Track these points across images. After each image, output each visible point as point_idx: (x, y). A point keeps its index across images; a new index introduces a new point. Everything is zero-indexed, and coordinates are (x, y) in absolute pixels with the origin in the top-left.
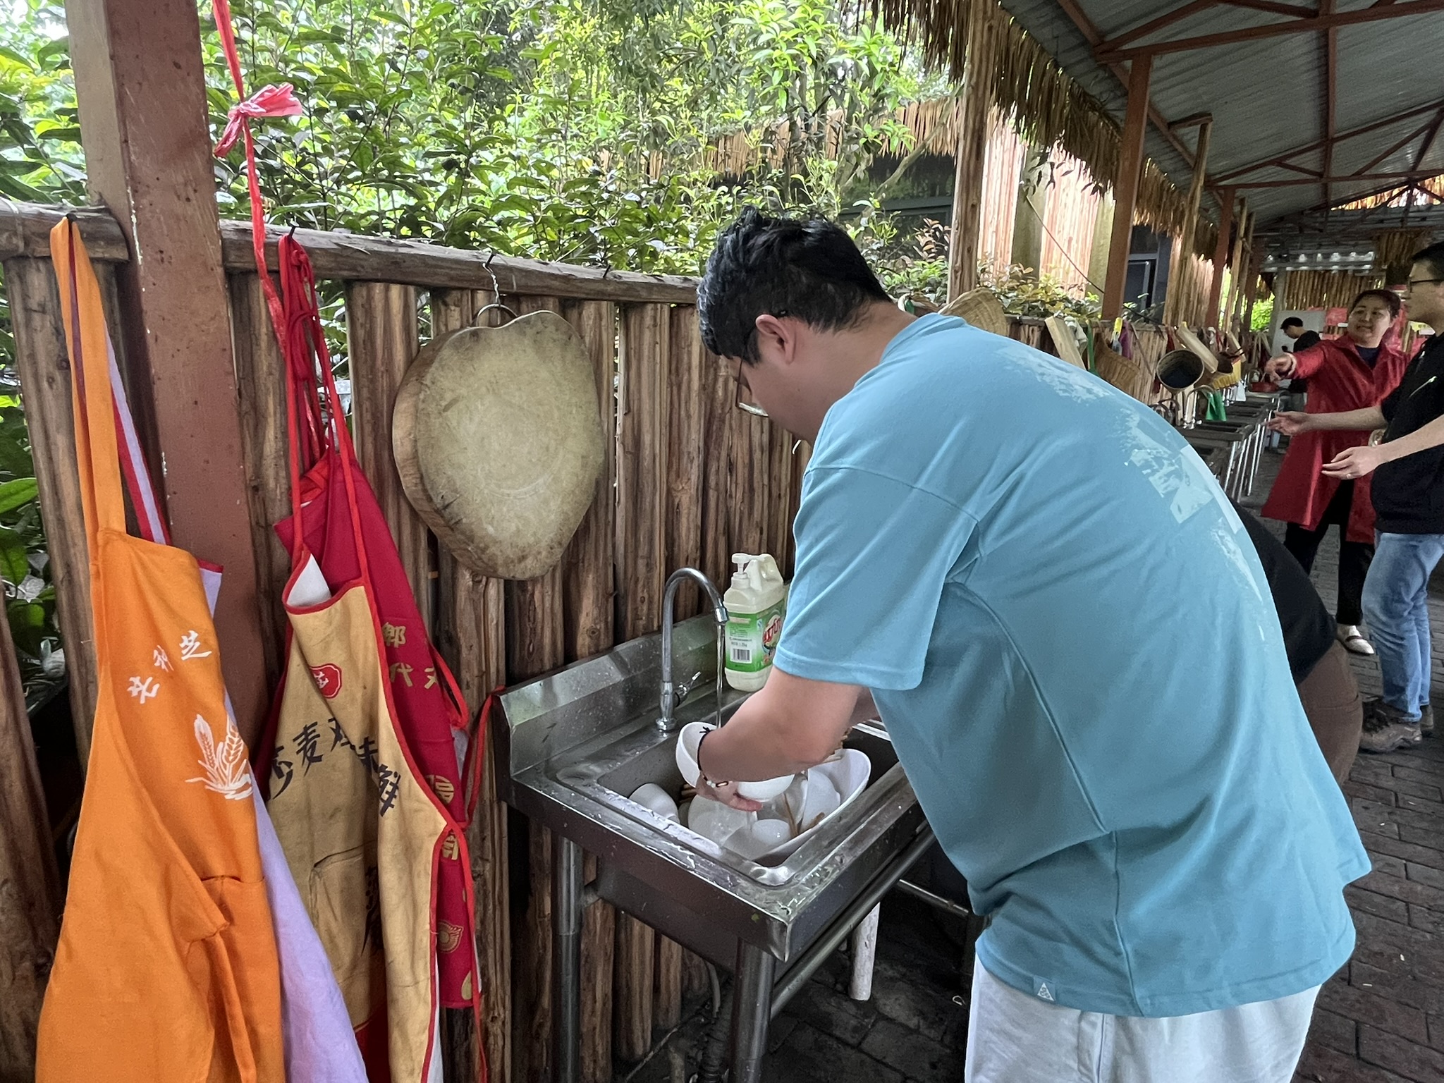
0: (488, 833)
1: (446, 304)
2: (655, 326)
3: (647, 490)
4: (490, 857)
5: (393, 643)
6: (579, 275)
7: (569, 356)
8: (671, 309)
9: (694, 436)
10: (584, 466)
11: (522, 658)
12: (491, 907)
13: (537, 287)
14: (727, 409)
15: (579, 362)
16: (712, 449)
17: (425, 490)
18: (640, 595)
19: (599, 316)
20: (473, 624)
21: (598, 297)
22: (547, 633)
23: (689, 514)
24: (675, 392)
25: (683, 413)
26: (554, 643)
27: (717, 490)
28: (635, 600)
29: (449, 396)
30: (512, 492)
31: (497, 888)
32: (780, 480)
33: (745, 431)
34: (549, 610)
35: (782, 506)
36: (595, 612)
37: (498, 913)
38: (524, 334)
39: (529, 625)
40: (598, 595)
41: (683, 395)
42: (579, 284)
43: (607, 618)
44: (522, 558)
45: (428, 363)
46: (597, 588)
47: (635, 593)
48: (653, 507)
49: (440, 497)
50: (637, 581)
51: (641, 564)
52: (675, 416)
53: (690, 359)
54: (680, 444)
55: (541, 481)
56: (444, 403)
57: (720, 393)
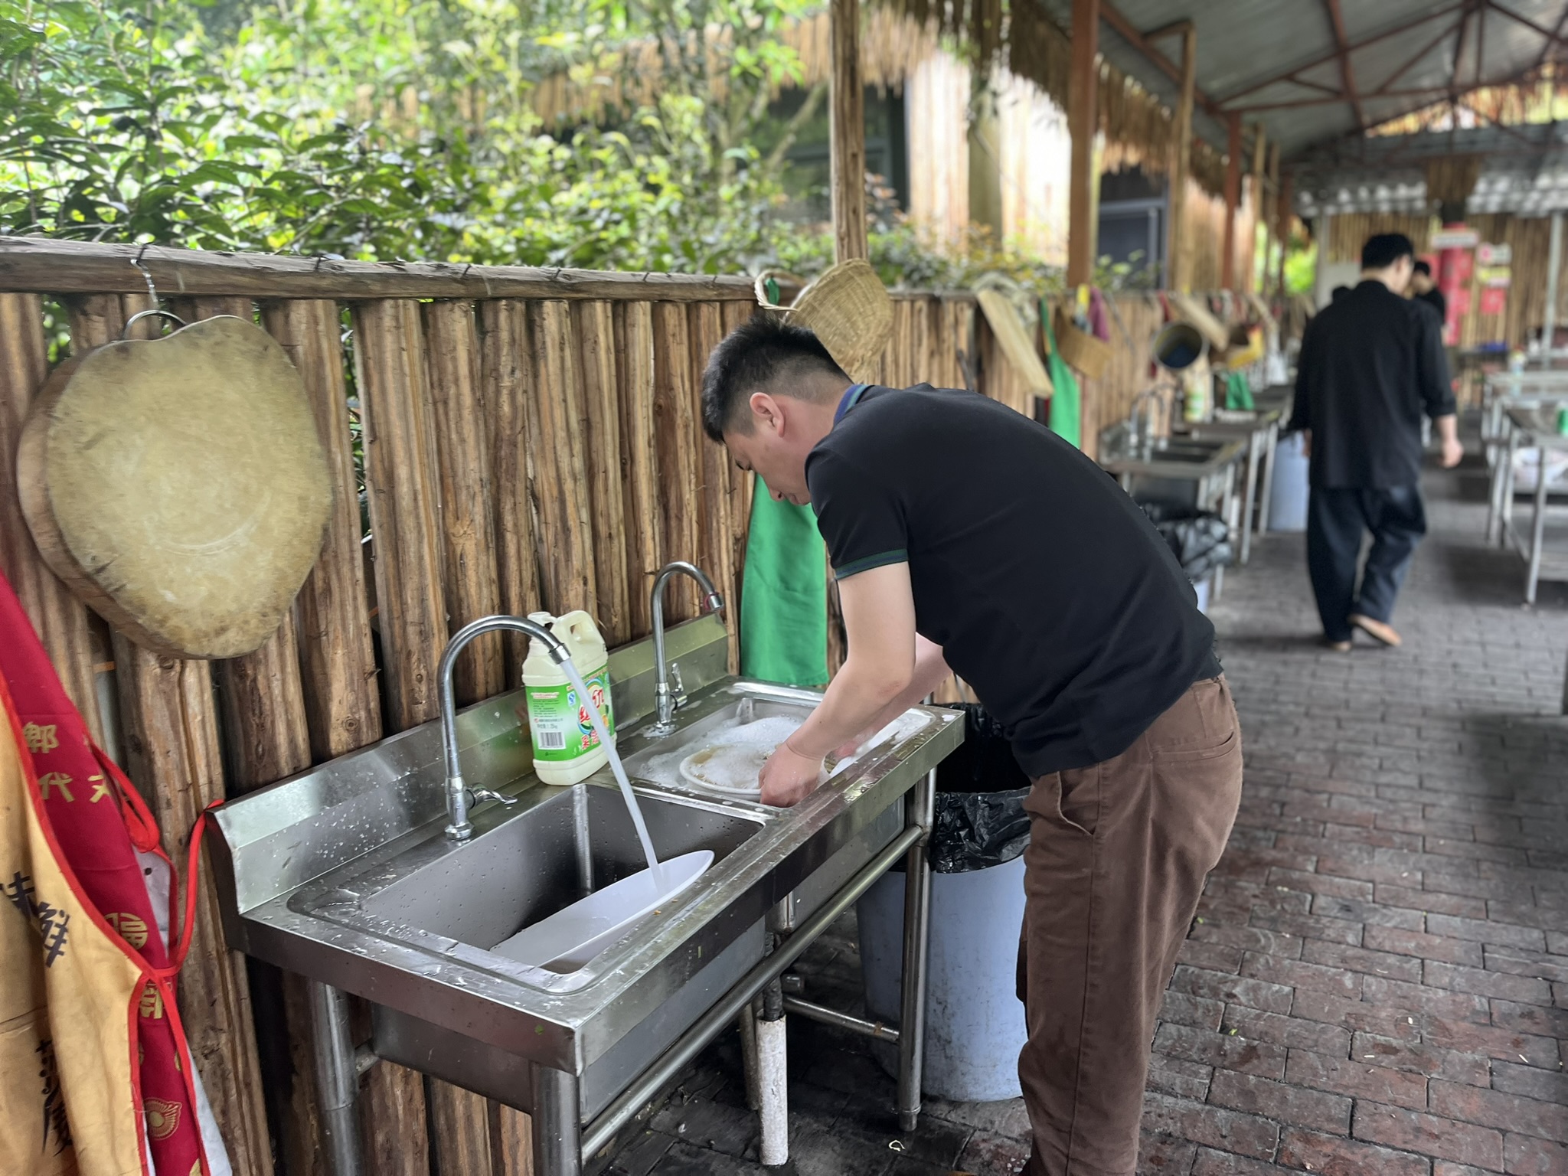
0: (218, 995)
1: (85, 313)
2: (398, 327)
3: (410, 537)
4: (225, 1026)
5: (40, 749)
6: (278, 268)
7: (267, 370)
8: (422, 307)
9: (473, 465)
10: (303, 509)
11: (249, 764)
12: (234, 1091)
13: (216, 285)
14: (519, 428)
15: (282, 379)
16: (503, 482)
17: (67, 551)
18: (415, 673)
19: (314, 320)
20: (168, 723)
21: (311, 294)
22: (281, 729)
23: (477, 565)
24: (441, 411)
25: (454, 436)
26: (292, 741)
27: (517, 533)
28: (408, 681)
29: (91, 431)
30: (198, 547)
31: (240, 1066)
32: (609, 515)
33: (550, 456)
34: (279, 699)
35: (615, 550)
36: (351, 698)
37: (244, 1098)
38: (196, 346)
39: (255, 721)
40: (352, 675)
41: (452, 414)
42: (279, 279)
43: (368, 704)
44: (222, 630)
45: (59, 390)
46: (350, 667)
47: (408, 670)
48: (421, 558)
49: (89, 559)
50: (409, 654)
51: (411, 630)
52: (444, 442)
53: (456, 368)
54: (454, 476)
55: (239, 531)
56: (84, 439)
57: (506, 408)
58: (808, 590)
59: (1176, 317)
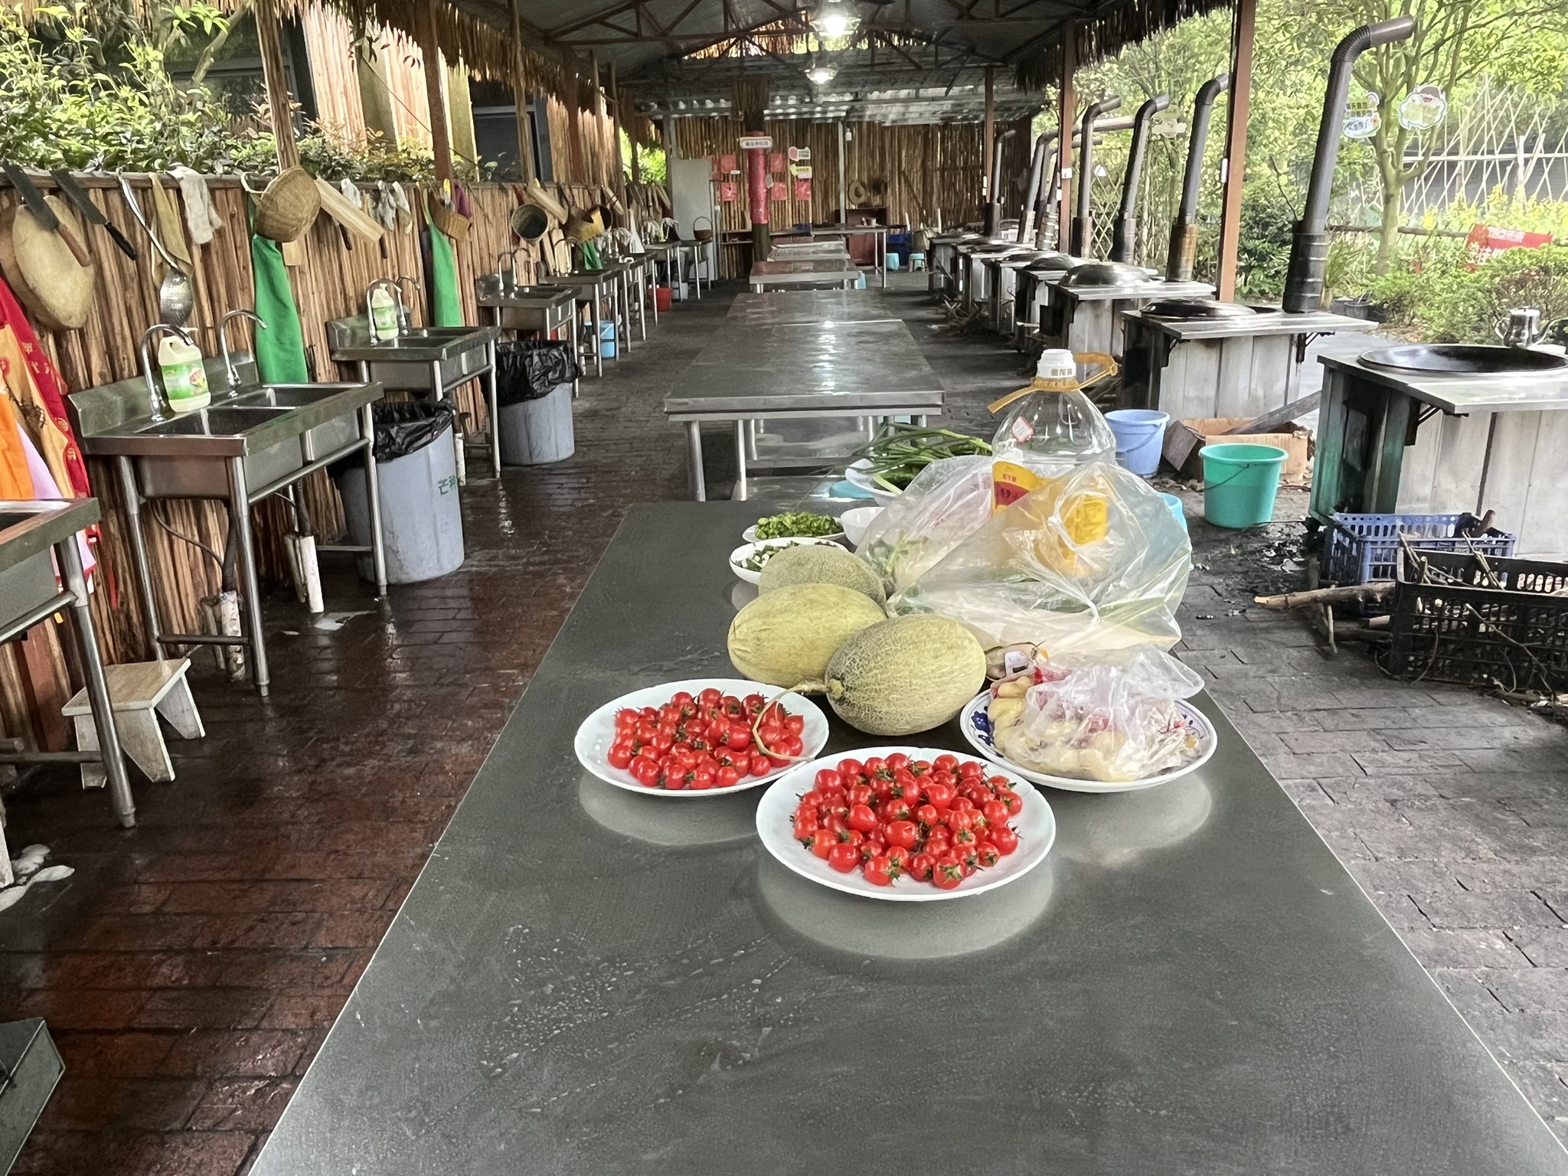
3: (113, 294)
5: (27, 352)
22: (80, 369)
23: (138, 312)
28: (119, 360)
39: (68, 366)
47: (118, 355)
48: (118, 304)
50: (118, 348)
51: (118, 337)
58: (293, 343)
59: (527, 201)
